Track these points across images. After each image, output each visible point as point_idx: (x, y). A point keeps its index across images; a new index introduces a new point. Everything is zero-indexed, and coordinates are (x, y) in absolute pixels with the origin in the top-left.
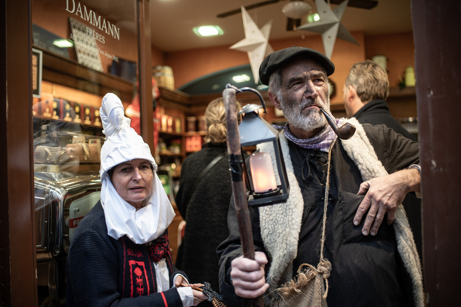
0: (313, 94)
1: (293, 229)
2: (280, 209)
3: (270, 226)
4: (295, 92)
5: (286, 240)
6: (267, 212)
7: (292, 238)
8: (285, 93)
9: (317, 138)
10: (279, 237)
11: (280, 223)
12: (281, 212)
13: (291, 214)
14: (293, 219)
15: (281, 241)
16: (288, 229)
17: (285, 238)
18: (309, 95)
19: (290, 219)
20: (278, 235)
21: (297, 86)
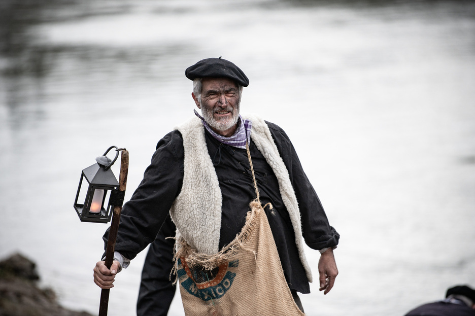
0: (223, 105)
1: (217, 204)
2: (206, 189)
3: (198, 202)
4: (210, 100)
5: (213, 213)
6: (194, 191)
7: (217, 211)
8: (203, 99)
9: (233, 137)
10: (207, 210)
11: (207, 200)
12: (207, 191)
13: (214, 193)
14: (215, 197)
15: (209, 213)
16: (213, 205)
17: (212, 212)
18: (220, 104)
19: (213, 197)
20: (207, 209)
21: (212, 97)
